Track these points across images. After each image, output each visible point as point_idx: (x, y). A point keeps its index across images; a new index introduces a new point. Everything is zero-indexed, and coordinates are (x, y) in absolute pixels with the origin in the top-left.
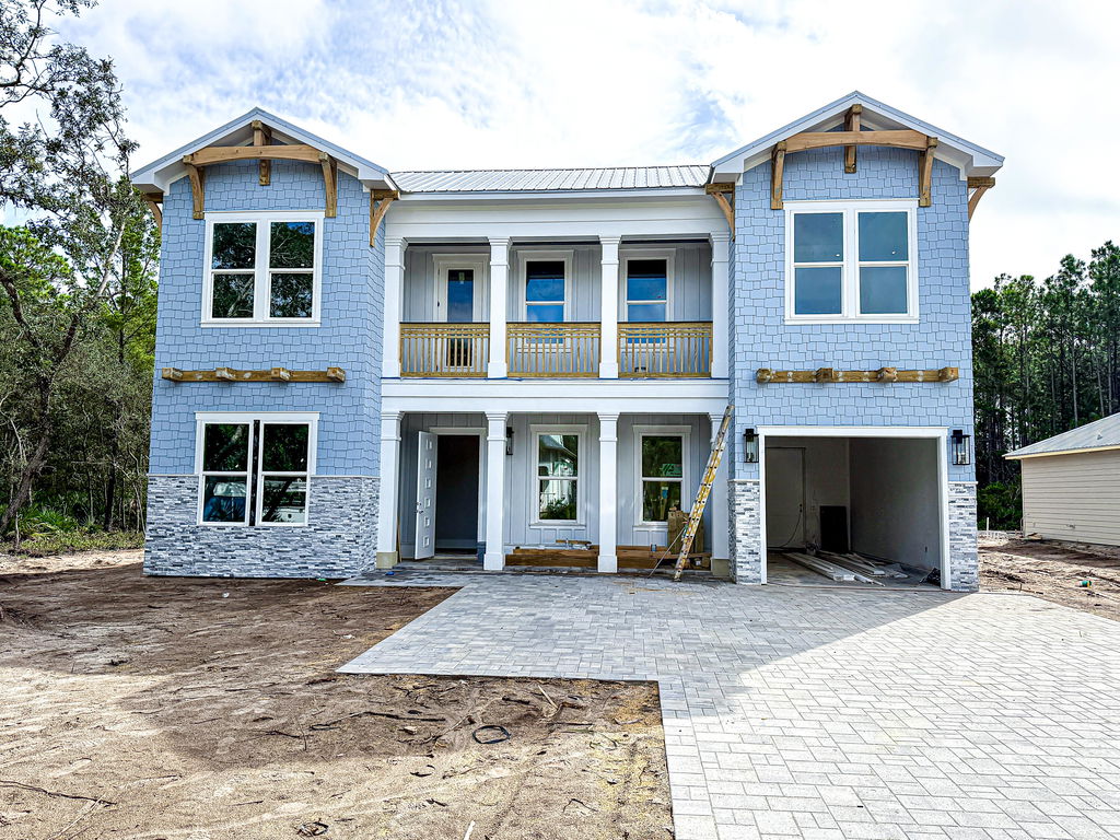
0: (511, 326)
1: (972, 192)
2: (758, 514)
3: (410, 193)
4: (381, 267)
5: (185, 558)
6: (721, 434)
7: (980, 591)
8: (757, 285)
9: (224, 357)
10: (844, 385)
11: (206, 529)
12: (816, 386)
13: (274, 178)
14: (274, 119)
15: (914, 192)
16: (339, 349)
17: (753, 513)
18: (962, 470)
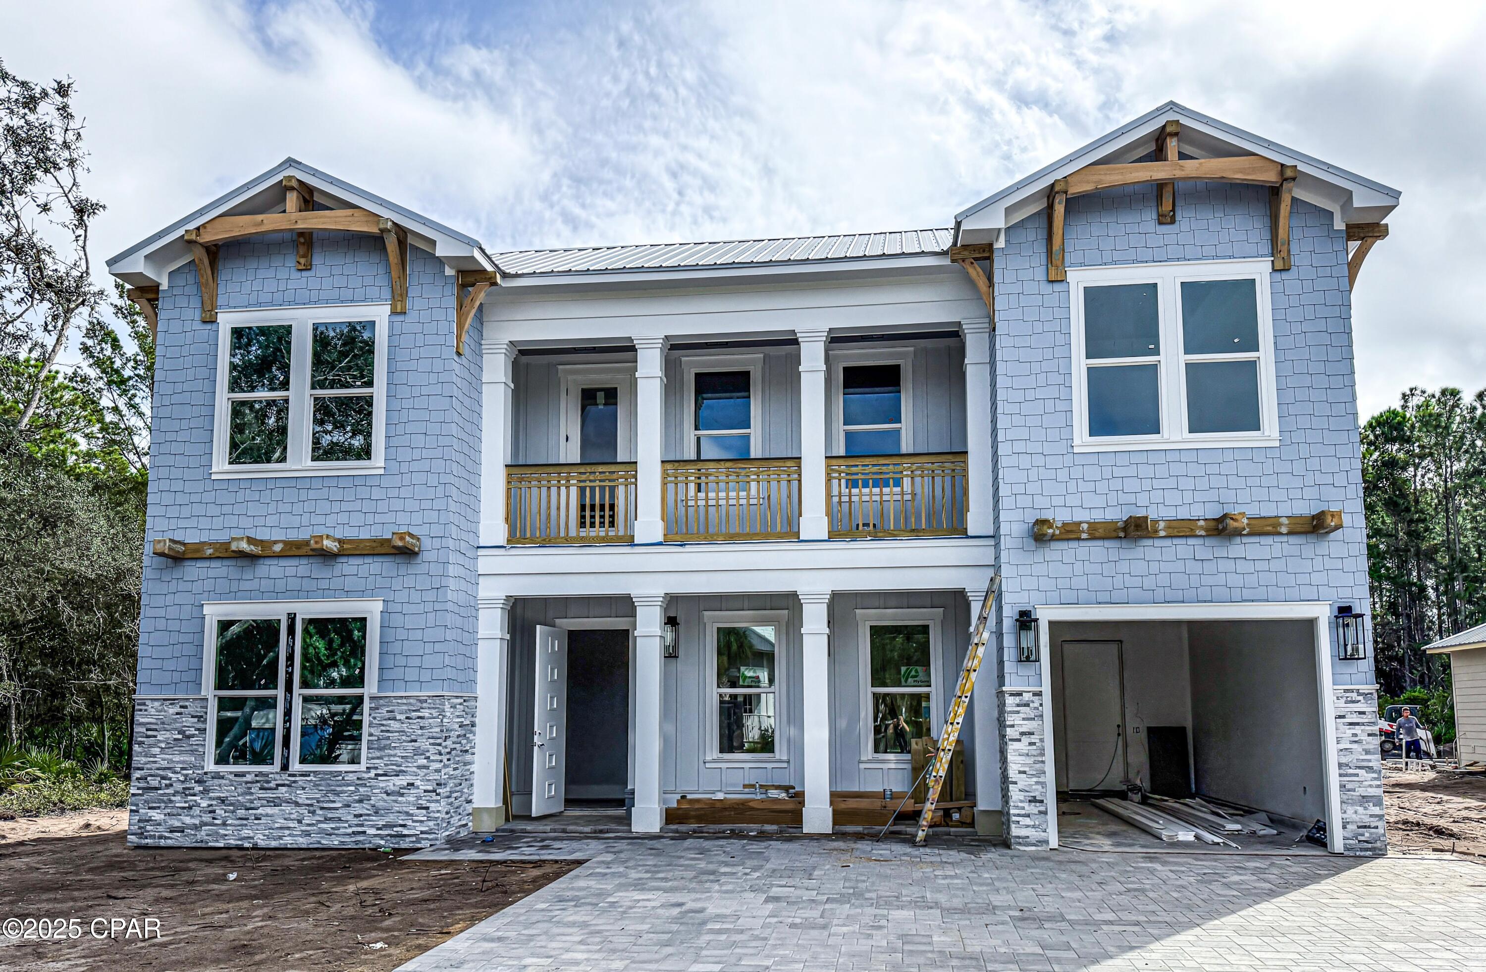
0: (669, 466)
1: (1354, 246)
2: (1042, 740)
3: (517, 276)
4: (475, 384)
5: (188, 820)
6: (983, 619)
7: (1390, 854)
8: (1030, 395)
9: (245, 522)
10: (1168, 542)
11: (217, 776)
12: (1125, 543)
13: (317, 260)
14: (315, 173)
15: (1266, 248)
16: (410, 505)
17: (1034, 738)
18: (1352, 668)
